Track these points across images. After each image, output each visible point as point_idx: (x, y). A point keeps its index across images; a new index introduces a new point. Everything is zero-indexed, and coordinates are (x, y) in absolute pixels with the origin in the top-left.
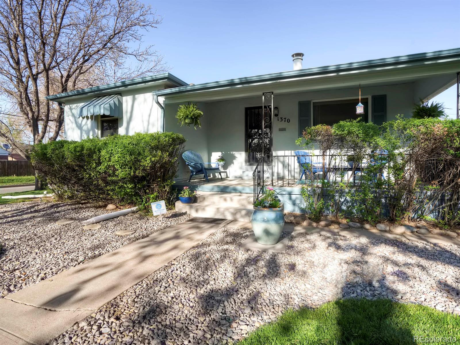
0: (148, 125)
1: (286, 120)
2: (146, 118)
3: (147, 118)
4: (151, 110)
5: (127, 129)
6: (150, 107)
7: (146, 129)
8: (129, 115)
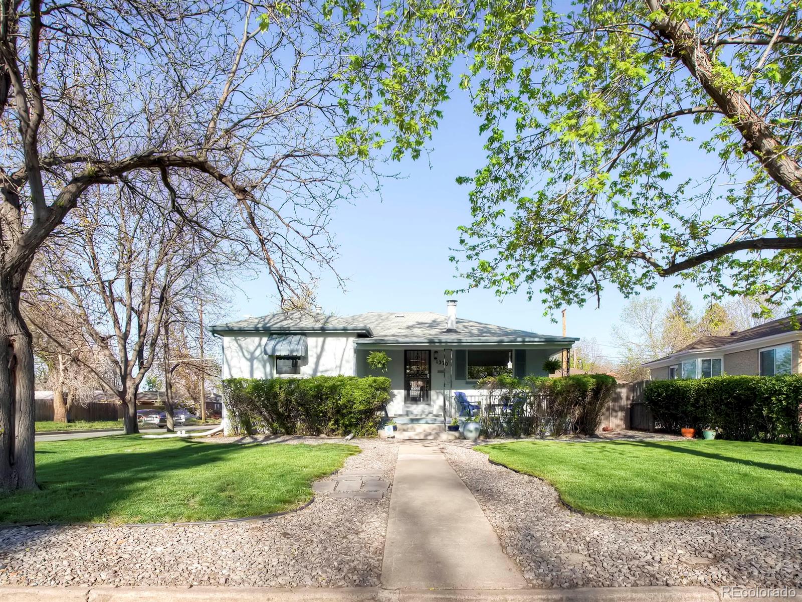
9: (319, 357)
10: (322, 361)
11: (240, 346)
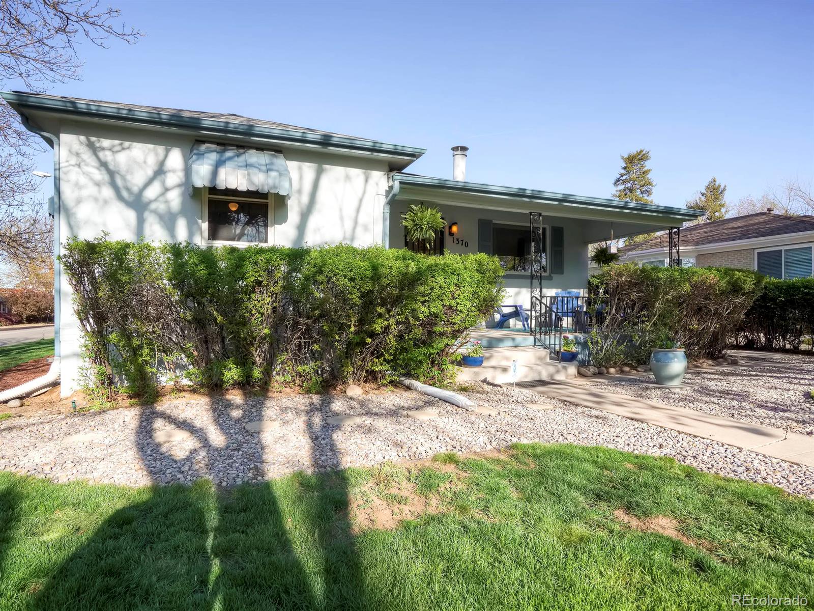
0: (354, 229)
1: (464, 244)
2: (350, 212)
3: (353, 214)
4: (361, 201)
5: (301, 228)
6: (360, 194)
7: (348, 234)
8: (305, 199)
9: (305, 215)
10: (313, 222)
11: (104, 165)
